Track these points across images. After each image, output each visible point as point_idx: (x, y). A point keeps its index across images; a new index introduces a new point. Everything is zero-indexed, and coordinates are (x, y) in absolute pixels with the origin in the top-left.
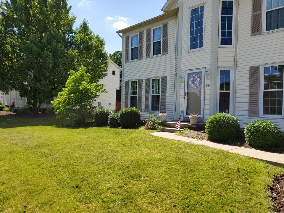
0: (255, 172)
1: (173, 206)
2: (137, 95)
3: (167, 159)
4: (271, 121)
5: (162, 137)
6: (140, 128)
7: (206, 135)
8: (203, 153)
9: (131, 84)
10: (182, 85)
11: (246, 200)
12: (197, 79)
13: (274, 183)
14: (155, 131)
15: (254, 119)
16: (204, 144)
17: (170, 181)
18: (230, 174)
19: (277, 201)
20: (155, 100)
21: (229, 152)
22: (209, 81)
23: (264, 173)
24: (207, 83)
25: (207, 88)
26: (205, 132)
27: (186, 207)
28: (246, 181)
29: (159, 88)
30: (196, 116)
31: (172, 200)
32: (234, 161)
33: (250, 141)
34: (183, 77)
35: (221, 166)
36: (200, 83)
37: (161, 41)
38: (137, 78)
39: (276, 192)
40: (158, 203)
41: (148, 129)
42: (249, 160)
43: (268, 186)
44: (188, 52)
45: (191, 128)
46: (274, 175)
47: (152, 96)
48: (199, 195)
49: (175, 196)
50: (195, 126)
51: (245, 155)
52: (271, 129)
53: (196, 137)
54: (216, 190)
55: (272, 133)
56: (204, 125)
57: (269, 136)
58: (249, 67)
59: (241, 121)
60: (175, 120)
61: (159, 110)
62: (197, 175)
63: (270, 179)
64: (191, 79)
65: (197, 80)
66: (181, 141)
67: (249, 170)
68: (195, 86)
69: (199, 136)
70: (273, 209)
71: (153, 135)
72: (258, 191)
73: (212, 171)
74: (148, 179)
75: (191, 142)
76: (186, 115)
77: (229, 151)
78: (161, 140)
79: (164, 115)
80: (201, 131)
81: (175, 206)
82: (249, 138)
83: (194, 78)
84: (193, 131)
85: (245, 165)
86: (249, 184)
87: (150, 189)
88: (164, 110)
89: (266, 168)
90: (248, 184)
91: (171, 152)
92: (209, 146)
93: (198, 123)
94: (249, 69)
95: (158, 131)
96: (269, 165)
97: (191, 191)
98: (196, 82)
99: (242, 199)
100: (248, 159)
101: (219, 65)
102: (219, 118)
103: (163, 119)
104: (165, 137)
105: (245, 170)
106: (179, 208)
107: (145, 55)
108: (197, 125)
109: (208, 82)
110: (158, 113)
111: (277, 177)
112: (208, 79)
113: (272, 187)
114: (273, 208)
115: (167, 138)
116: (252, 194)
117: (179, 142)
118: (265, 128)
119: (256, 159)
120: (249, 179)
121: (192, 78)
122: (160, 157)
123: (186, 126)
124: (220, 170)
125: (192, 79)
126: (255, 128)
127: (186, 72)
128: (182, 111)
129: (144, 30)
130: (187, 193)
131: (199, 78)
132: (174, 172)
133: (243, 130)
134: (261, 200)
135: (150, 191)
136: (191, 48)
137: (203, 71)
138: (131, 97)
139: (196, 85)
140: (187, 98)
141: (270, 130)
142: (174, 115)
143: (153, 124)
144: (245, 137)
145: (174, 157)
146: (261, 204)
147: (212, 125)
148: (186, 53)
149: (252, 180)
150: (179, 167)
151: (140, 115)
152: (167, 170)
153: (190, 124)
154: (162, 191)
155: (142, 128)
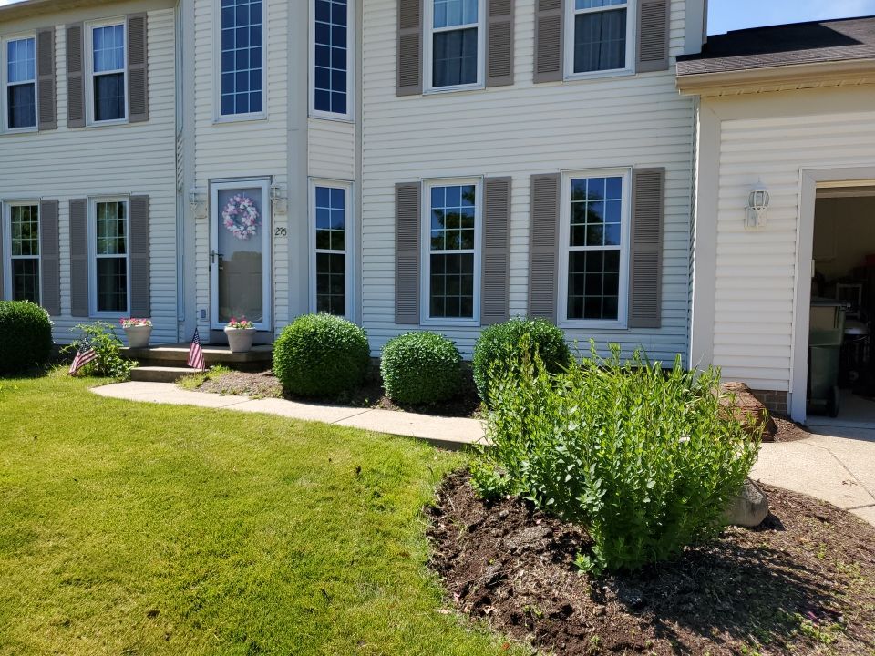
0: (400, 473)
1: (148, 616)
2: (39, 257)
3: (140, 469)
4: (444, 333)
5: (128, 400)
6: (50, 374)
7: (276, 381)
8: (259, 436)
9: (13, 218)
10: (202, 227)
11: (368, 556)
12: (249, 209)
13: (442, 495)
14: (107, 380)
15: (404, 331)
16: (267, 411)
17: (143, 539)
18: (333, 488)
19: (446, 543)
20: (110, 274)
21: (338, 427)
22: (285, 218)
23: (422, 473)
24: (280, 226)
25: (280, 241)
26: (272, 375)
27: (191, 609)
28: (375, 503)
29: (121, 231)
30: (248, 325)
31: (144, 598)
32: (347, 450)
33: (394, 390)
34: (202, 202)
35: (310, 468)
36: (257, 221)
37: (122, 74)
38: (38, 194)
39: (446, 518)
40: (93, 619)
41: (80, 377)
42: (387, 444)
43: (427, 506)
44: (216, 123)
45: (231, 364)
46: (445, 476)
47: (98, 259)
48: (237, 564)
49: (156, 582)
50: (243, 358)
51: (380, 430)
52: (442, 354)
53: (246, 390)
54: (288, 543)
55: (446, 364)
56: (270, 354)
57: (439, 374)
58: (393, 183)
59: (373, 338)
60: (182, 341)
61: (125, 309)
62: (233, 506)
63: (434, 488)
64: (228, 210)
65: (248, 213)
66: (196, 406)
67: (384, 471)
68: (242, 232)
69: (255, 387)
70: (435, 566)
71: (97, 396)
72: (402, 525)
73: (282, 488)
74: (64, 543)
75: (228, 407)
76: (216, 324)
77: (338, 423)
78: (124, 410)
79: (141, 325)
80: (262, 371)
81: (153, 614)
82: (392, 382)
83: (237, 205)
84: (237, 373)
85: (376, 458)
86: (382, 508)
87: (66, 576)
88: (143, 310)
89: (426, 458)
90: (378, 509)
91: (155, 445)
92: (281, 413)
93: (255, 349)
94: (392, 191)
95: (121, 381)
96: (436, 450)
97: (212, 557)
98: (244, 220)
99: (357, 553)
100: (386, 440)
101: (311, 173)
102: (312, 330)
103: (139, 340)
104: (140, 398)
105: (373, 471)
106: (166, 616)
107: (65, 116)
108: (249, 353)
109: (280, 221)
110: (119, 320)
111: (450, 479)
112: (281, 213)
113: (437, 506)
114: (433, 561)
115: (146, 401)
116: (385, 534)
117: (186, 411)
118: (430, 353)
119: (405, 437)
120: (382, 494)
121: (233, 207)
122: (115, 466)
123: (216, 359)
124: (305, 484)
125: (231, 208)
126: (405, 353)
127: (212, 185)
128: (203, 312)
129: (56, 28)
130: (197, 566)
131: (254, 209)
132: (161, 507)
133: (378, 360)
134: (406, 548)
135: (69, 582)
136: (227, 109)
137: (264, 184)
138: (14, 261)
139: (246, 228)
140: (220, 270)
141: (440, 358)
142: (179, 325)
143: (103, 357)
144: (381, 381)
145: (164, 461)
146: (405, 555)
147: (291, 353)
148: (210, 123)
149: (391, 496)
150: (179, 490)
151: (50, 329)
152: (136, 503)
153: (230, 352)
154: (111, 575)
155: (59, 374)
